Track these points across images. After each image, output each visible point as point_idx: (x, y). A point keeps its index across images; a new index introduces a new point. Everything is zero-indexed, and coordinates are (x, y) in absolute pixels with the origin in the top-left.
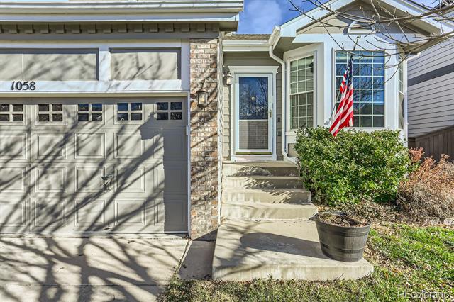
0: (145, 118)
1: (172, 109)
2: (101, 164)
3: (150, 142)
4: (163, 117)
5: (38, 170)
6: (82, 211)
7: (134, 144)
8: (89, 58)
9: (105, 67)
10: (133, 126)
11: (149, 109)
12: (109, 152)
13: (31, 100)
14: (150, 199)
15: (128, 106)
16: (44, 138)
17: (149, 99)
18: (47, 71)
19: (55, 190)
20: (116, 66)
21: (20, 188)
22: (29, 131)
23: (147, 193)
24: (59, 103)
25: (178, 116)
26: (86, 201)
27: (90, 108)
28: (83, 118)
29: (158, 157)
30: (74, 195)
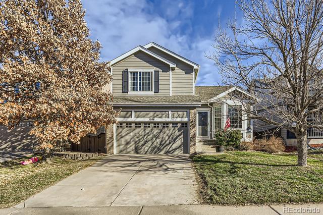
0: (179, 127)
2: (169, 137)
3: (180, 132)
4: (183, 126)
5: (154, 139)
6: (165, 149)
7: (177, 133)
8: (167, 113)
9: (170, 115)
10: (176, 128)
11: (179, 125)
12: (171, 134)
13: (152, 122)
14: (181, 146)
15: (175, 124)
16: (156, 131)
17: (179, 122)
18: (157, 115)
19: (159, 143)
20: (173, 115)
21: (150, 143)
22: (152, 130)
23: (180, 144)
24: (158, 123)
25: (186, 126)
26: (166, 145)
27: (165, 125)
28: (164, 127)
29: (182, 136)
30: (164, 144)
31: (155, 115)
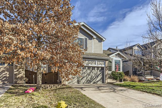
1: (102, 68)
2: (95, 75)
5: (88, 75)
6: (93, 81)
7: (99, 73)
8: (95, 62)
10: (99, 70)
11: (100, 68)
12: (96, 73)
13: (87, 67)
14: (100, 79)
15: (98, 68)
16: (89, 71)
17: (100, 67)
18: (90, 63)
19: (90, 78)
20: (98, 63)
21: (86, 78)
22: (86, 70)
23: (100, 78)
24: (90, 67)
27: (93, 68)
28: (93, 69)
29: (101, 74)
30: (92, 79)
31: (89, 63)
